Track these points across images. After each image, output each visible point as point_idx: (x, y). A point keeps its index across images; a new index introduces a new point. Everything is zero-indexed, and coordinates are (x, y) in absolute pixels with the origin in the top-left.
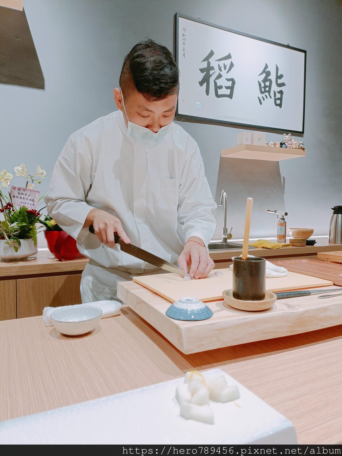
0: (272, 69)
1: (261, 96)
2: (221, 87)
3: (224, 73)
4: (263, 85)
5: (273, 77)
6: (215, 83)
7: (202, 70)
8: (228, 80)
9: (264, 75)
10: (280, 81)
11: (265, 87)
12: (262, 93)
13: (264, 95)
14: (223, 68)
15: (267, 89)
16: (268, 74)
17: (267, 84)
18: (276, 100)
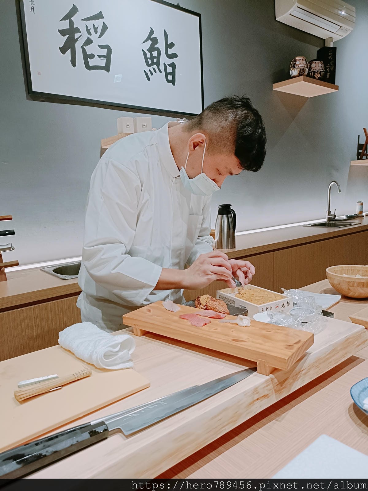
0: (159, 35)
1: (147, 69)
2: (92, 56)
4: (149, 55)
5: (161, 45)
6: (84, 51)
7: (63, 32)
8: (101, 47)
9: (150, 42)
10: (170, 51)
11: (152, 58)
12: (149, 65)
13: (151, 68)
15: (155, 61)
16: (155, 41)
17: (155, 54)
18: (167, 74)
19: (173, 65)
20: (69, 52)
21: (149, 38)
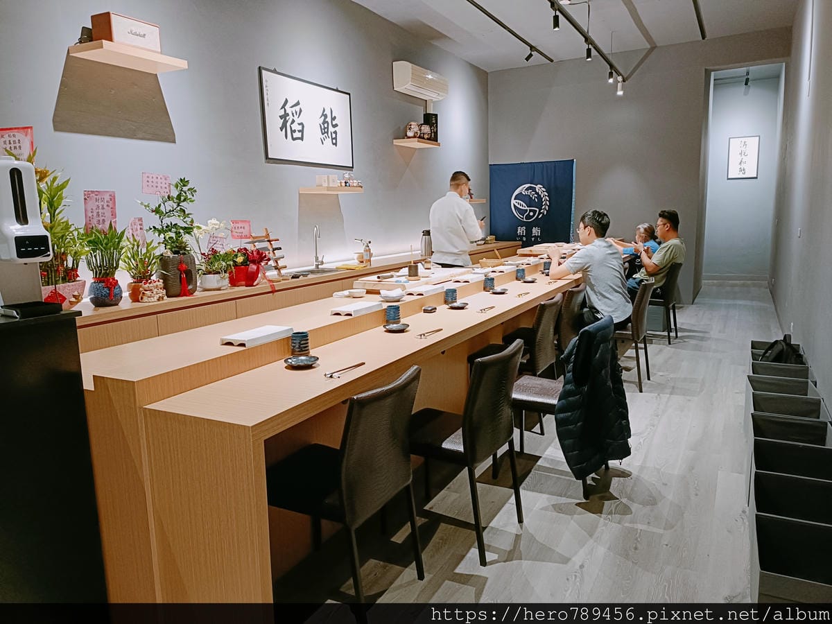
0: (328, 112)
1: (322, 136)
2: (295, 131)
3: (296, 118)
4: (323, 127)
5: (329, 119)
6: (291, 128)
7: (281, 117)
8: (299, 124)
9: (323, 117)
10: (334, 123)
11: (325, 128)
12: (323, 134)
13: (324, 136)
14: (295, 114)
15: (326, 130)
16: (326, 116)
17: (326, 125)
18: (332, 139)
19: (335, 132)
20: (284, 130)
21: (323, 115)
